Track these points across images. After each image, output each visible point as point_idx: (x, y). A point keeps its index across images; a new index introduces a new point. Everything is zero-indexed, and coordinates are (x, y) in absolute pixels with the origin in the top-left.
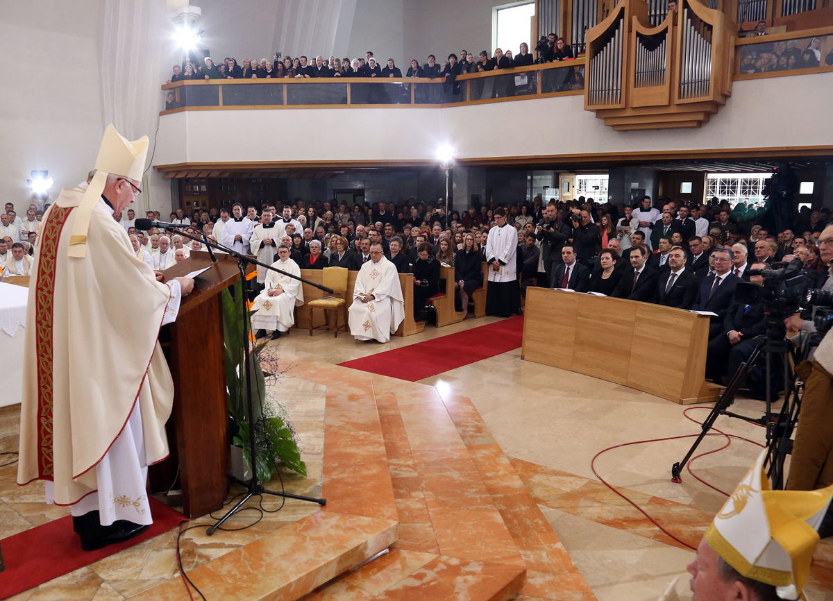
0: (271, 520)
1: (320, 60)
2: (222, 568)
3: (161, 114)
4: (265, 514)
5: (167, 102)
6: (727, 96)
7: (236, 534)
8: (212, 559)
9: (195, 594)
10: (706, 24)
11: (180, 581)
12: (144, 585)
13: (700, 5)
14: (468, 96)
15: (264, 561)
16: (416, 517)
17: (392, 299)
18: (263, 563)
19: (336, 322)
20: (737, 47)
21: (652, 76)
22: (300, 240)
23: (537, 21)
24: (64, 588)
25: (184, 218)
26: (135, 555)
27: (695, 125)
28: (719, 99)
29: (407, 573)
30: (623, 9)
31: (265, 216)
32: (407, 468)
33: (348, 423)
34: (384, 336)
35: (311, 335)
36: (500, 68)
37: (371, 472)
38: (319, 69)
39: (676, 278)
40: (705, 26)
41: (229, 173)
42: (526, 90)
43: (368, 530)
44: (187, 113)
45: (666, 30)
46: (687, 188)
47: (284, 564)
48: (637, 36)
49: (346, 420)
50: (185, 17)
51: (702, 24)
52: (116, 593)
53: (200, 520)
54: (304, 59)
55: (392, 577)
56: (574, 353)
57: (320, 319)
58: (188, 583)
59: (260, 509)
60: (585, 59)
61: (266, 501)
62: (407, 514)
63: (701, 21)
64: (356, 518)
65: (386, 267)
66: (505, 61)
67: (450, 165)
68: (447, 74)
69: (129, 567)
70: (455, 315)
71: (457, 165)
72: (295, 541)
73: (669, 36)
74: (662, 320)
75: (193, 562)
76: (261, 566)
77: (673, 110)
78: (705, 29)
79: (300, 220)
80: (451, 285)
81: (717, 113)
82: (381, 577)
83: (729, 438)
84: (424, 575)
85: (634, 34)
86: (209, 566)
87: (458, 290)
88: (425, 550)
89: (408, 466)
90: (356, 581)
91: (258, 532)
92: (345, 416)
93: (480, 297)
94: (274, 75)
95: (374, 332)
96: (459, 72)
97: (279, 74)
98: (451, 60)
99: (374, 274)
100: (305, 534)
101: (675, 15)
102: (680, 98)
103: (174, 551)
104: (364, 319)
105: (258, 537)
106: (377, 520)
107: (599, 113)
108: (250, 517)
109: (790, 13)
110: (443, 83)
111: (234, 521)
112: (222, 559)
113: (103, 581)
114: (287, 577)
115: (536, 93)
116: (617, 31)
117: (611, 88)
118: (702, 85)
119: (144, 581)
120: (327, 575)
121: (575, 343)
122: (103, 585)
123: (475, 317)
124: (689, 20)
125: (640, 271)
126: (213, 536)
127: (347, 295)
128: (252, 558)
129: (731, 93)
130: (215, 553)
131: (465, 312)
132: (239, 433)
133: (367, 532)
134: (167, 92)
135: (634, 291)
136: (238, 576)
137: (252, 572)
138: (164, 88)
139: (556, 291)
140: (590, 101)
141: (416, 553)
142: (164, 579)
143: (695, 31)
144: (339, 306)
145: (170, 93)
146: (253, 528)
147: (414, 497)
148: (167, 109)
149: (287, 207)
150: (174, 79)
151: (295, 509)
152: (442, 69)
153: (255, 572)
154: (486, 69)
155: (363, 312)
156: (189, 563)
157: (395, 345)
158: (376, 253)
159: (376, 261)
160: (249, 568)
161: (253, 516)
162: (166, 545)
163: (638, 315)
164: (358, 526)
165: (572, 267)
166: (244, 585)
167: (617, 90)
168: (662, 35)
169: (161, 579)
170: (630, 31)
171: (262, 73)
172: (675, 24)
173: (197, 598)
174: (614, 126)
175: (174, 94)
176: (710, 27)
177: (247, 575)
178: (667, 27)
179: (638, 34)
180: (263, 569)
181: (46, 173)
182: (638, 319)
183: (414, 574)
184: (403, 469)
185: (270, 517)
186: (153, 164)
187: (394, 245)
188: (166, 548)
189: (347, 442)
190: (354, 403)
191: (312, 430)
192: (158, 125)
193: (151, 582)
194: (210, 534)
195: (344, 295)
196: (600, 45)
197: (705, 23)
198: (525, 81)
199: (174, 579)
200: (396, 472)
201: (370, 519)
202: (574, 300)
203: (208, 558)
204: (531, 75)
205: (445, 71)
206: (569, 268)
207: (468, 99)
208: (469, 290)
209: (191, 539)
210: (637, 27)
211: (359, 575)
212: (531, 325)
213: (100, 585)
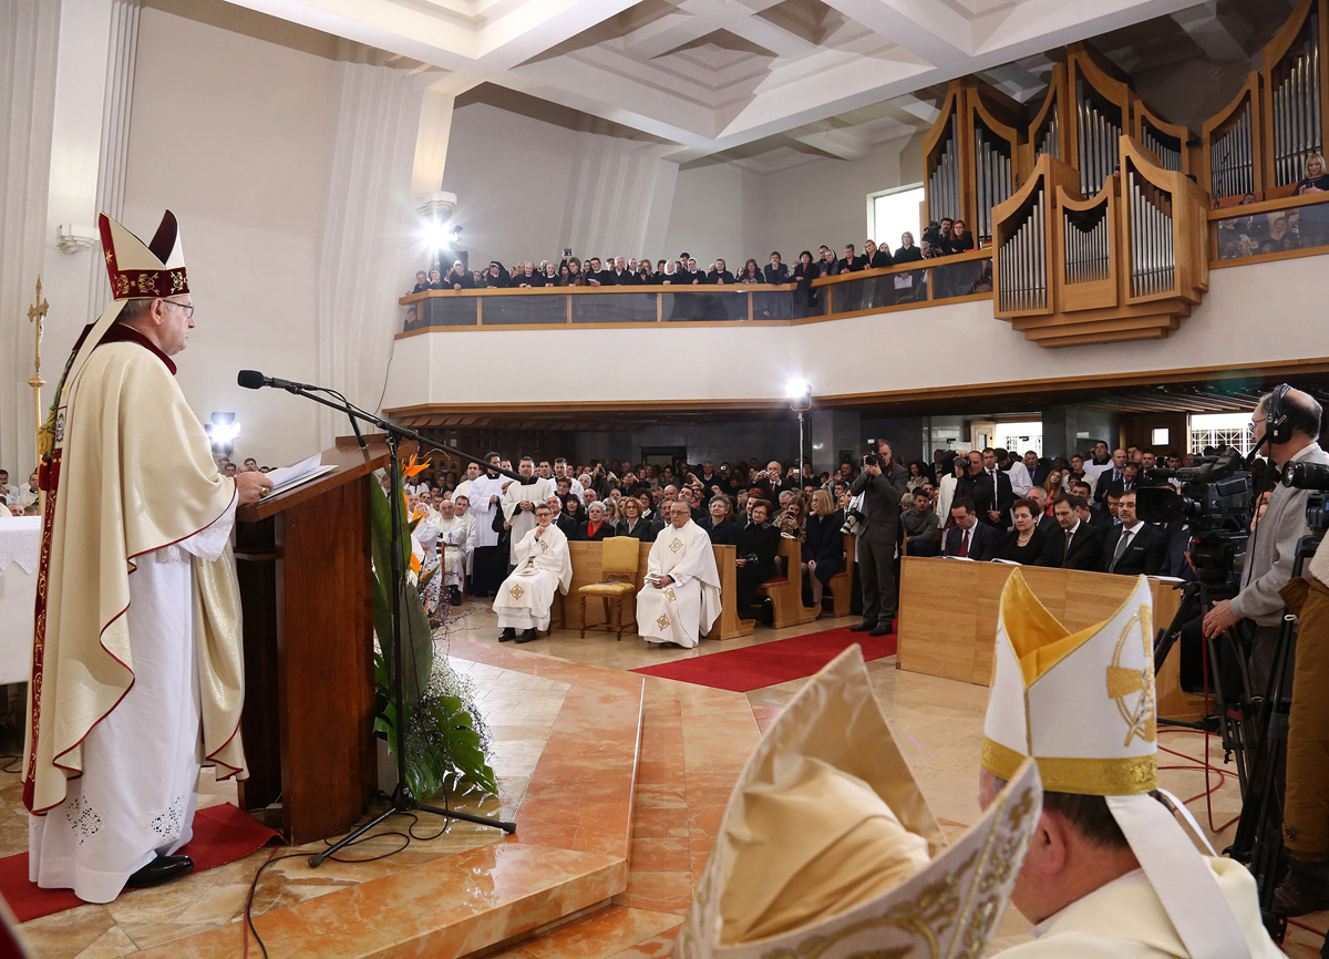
0: (419, 850)
1: (621, 262)
2: (313, 912)
3: (397, 337)
4: (413, 842)
5: (406, 321)
6: (1202, 292)
7: (355, 868)
8: (302, 900)
9: (254, 947)
10: (1162, 192)
11: (238, 930)
12: (177, 932)
13: (1151, 166)
14: (830, 307)
15: (386, 905)
16: (669, 863)
17: (703, 585)
18: (383, 908)
19: (620, 617)
20: (1211, 223)
21: (1090, 267)
22: (575, 504)
23: (928, 207)
24: (49, 931)
25: (419, 483)
26: (183, 890)
27: (1158, 333)
28: (1192, 296)
29: (631, 941)
30: (1041, 177)
31: (523, 466)
32: (673, 797)
33: (588, 729)
34: (690, 637)
35: (583, 637)
36: (872, 267)
37: (602, 792)
38: (619, 274)
39: (1131, 538)
40: (1161, 195)
41: (488, 421)
42: (911, 297)
43: (571, 868)
44: (431, 334)
45: (1105, 203)
46: (1161, 437)
47: (416, 911)
48: (1064, 213)
49: (588, 726)
50: (434, 207)
51: (1157, 192)
52: (128, 941)
53: (307, 847)
54: (596, 261)
55: (603, 948)
56: (976, 654)
57: (596, 613)
58: (250, 931)
59: (408, 835)
60: (992, 249)
61: (421, 825)
62: (655, 859)
63: (1156, 188)
64: (557, 852)
65: (694, 536)
66: (882, 258)
67: (804, 405)
68: (798, 278)
69: (167, 905)
70: (804, 613)
71: (815, 405)
72: (447, 879)
73: (1109, 210)
74: (1107, 595)
75: (270, 903)
76: (378, 912)
77: (1124, 313)
78: (1161, 198)
79: (581, 480)
80: (797, 566)
81: (1190, 316)
82: (585, 948)
83: (1222, 775)
84: (659, 946)
85: (1060, 211)
86: (294, 910)
87: (806, 574)
88: (671, 910)
89: (676, 794)
90: (541, 951)
91: (391, 866)
92: (588, 722)
93: (840, 585)
94: (557, 281)
95: (676, 631)
96: (817, 275)
97: (563, 281)
98: (804, 260)
99: (676, 546)
100: (466, 870)
101: (1117, 181)
102: (1132, 295)
103: (249, 886)
104: (659, 611)
105: (389, 873)
106: (593, 856)
107: (1017, 321)
108: (388, 845)
109: (1287, 182)
110: (794, 291)
111: (361, 850)
112: (318, 900)
113: (116, 923)
114: (414, 930)
115: (925, 299)
116: (1035, 207)
117: (1031, 287)
118: (1164, 277)
119: (180, 927)
120: (489, 935)
121: (977, 639)
122: (111, 930)
123: (834, 617)
124: (1137, 187)
125: (1073, 531)
126: (318, 869)
127: (636, 577)
128: (368, 901)
129: (1207, 286)
130: (310, 892)
131: (819, 607)
132: (385, 712)
133: (568, 872)
134: (407, 307)
135: (1067, 560)
136: (336, 924)
137: (360, 919)
138: (402, 302)
139: (945, 561)
140: (1002, 306)
141: (654, 913)
142: (214, 924)
143: (1147, 201)
144: (624, 594)
145: (411, 310)
146: (387, 861)
147: (672, 836)
148: (405, 330)
149: (560, 461)
150: (417, 289)
151: (462, 836)
152: (791, 272)
153: (365, 920)
154: (852, 269)
155: (658, 600)
156: (263, 905)
157: (707, 651)
158: (679, 513)
159: (679, 526)
160: (357, 915)
161: (393, 843)
162: (238, 878)
163: (1069, 589)
164: (557, 863)
165: (972, 531)
166: (339, 938)
167: (1040, 288)
168: (1100, 210)
169: (208, 924)
170: (1054, 206)
171: (538, 278)
172: (1117, 193)
173: (254, 954)
174: (1038, 340)
175: (415, 310)
176: (1168, 196)
177: (348, 923)
178: (1106, 199)
179: (1066, 210)
180: (379, 917)
181: (232, 416)
182: (1069, 596)
183: (642, 944)
184: (666, 797)
185: (420, 847)
186: (383, 407)
187: (717, 507)
188: (237, 883)
189: (579, 753)
190: (607, 706)
191: (529, 737)
192: (392, 353)
193: (190, 928)
194: (313, 865)
195: (633, 578)
196: (1011, 227)
197: (1161, 190)
198: (908, 282)
199: (231, 924)
200: (654, 802)
201: (579, 853)
202: (972, 573)
203: (296, 899)
204: (917, 274)
205: (796, 274)
206: (967, 533)
207: (830, 312)
208: (824, 574)
209: (282, 872)
210: (1063, 200)
211: (550, 943)
212: (910, 616)
213: (106, 930)
